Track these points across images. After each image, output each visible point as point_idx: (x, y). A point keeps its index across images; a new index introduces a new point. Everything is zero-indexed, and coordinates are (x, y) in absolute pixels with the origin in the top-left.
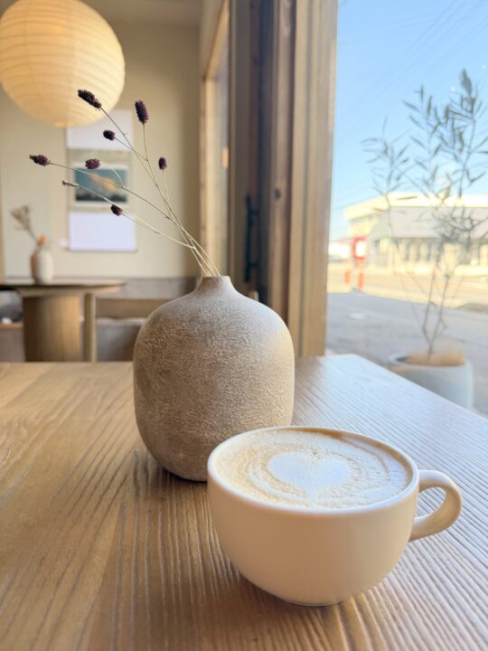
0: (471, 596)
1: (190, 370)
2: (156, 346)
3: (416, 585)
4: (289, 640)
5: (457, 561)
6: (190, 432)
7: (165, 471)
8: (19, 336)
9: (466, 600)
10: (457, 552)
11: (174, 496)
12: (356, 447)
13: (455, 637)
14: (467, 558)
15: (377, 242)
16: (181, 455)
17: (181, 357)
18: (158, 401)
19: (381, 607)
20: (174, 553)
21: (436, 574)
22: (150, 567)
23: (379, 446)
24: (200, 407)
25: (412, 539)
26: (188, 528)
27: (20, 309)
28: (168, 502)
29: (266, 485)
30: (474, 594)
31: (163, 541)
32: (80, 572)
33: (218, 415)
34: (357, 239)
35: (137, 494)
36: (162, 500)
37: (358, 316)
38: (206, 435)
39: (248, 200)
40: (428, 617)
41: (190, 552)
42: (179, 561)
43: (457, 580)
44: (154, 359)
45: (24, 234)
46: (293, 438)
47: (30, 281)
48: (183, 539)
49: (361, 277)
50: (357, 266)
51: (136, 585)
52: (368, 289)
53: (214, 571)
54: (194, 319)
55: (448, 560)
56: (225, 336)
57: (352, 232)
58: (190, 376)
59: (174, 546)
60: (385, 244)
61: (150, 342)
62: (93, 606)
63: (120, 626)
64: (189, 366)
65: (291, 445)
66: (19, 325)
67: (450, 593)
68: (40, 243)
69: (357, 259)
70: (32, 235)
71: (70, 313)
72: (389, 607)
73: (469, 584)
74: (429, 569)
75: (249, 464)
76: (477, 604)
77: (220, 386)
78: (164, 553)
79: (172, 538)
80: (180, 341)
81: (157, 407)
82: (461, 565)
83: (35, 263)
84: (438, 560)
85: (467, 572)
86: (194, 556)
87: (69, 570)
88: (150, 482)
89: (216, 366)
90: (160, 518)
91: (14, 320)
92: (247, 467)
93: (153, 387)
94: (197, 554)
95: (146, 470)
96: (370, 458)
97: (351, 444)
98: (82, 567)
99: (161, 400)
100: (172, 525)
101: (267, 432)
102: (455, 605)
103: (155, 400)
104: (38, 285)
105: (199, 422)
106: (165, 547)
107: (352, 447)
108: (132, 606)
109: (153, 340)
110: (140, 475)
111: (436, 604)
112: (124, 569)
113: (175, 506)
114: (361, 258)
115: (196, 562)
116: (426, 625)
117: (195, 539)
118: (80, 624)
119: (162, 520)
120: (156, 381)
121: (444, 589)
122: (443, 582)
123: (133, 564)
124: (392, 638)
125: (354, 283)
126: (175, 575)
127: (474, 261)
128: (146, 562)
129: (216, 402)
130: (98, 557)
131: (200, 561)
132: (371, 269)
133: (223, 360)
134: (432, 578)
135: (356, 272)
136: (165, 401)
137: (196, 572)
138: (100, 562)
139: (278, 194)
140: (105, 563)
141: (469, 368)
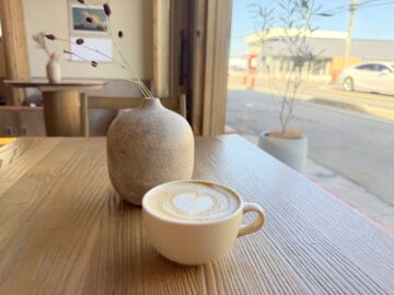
7: (125, 201)
8: (42, 115)
11: (129, 214)
15: (264, 58)
16: (132, 193)
25: (239, 236)
27: (41, 98)
29: (170, 211)
34: (252, 56)
35: (110, 213)
36: (123, 216)
37: (250, 105)
38: (145, 183)
39: (182, 33)
42: (129, 246)
45: (42, 51)
47: (47, 81)
48: (132, 235)
49: (253, 80)
50: (251, 73)
52: (258, 89)
54: (138, 123)
57: (249, 51)
60: (269, 60)
65: (186, 190)
66: (41, 108)
68: (52, 57)
69: (252, 68)
70: (47, 52)
71: (72, 101)
83: (49, 69)
88: (117, 207)
91: (38, 105)
94: (138, 242)
95: (115, 201)
104: (52, 83)
106: (122, 238)
110: (112, 203)
113: (129, 219)
114: (254, 68)
115: (138, 246)
125: (249, 84)
127: (321, 72)
130: (89, 244)
132: (260, 76)
133: (154, 146)
135: (250, 77)
138: (90, 246)
139: (198, 33)
140: (92, 247)
141: (305, 140)
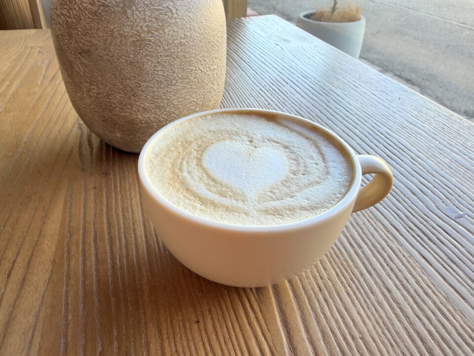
0: (385, 260)
1: (111, 49)
2: (69, 20)
3: (338, 252)
4: (228, 320)
5: (371, 225)
6: (121, 114)
7: (108, 146)
9: (381, 264)
10: (371, 215)
11: (117, 170)
12: (292, 130)
13: (373, 305)
14: (380, 222)
16: (119, 135)
17: (100, 34)
18: (85, 84)
19: (308, 278)
20: (119, 233)
21: (354, 239)
22: (96, 249)
23: (315, 129)
24: (129, 89)
26: (131, 203)
28: (112, 177)
29: (202, 188)
30: (388, 259)
31: (108, 219)
32: (30, 260)
33: (149, 97)
36: (106, 174)
38: (140, 117)
40: (349, 286)
41: (134, 230)
42: (123, 240)
43: (373, 245)
44: (70, 36)
46: (227, 124)
48: (126, 215)
51: (84, 270)
53: (157, 249)
55: (364, 224)
56: (147, 5)
58: (113, 56)
59: (119, 225)
61: (63, 14)
62: (43, 298)
63: (70, 317)
64: (110, 44)
65: (227, 131)
67: (368, 259)
72: (314, 277)
73: (383, 249)
74: (348, 235)
75: (183, 159)
76: (392, 270)
77: (147, 66)
78: (109, 233)
79: (117, 215)
80: (95, 14)
81: (85, 90)
82: (375, 229)
84: (355, 224)
85: (381, 236)
86: (138, 234)
87: (19, 259)
88: (94, 156)
89: (140, 43)
90: (104, 194)
92: (181, 163)
93: (76, 68)
94: (140, 231)
95: (90, 142)
96: (306, 144)
97: (286, 127)
98: (32, 255)
99: (86, 82)
100: (116, 202)
101: (201, 117)
102: (373, 272)
103: (81, 83)
105: (131, 104)
107: (287, 131)
108: (81, 294)
109: (65, 12)
111: (356, 271)
112: (72, 254)
113: (118, 180)
115: (140, 241)
116: (348, 294)
117: (138, 215)
118: (31, 319)
119: (107, 197)
120: (78, 62)
121: (363, 256)
122: (360, 247)
123: (81, 247)
124: (319, 310)
126: (121, 258)
128: (92, 244)
129: (146, 84)
130: (47, 242)
131: (144, 239)
133: (148, 37)
134: (350, 244)
136: (91, 84)
137: (140, 251)
138: (48, 248)
140: (54, 248)
141: (363, 21)
